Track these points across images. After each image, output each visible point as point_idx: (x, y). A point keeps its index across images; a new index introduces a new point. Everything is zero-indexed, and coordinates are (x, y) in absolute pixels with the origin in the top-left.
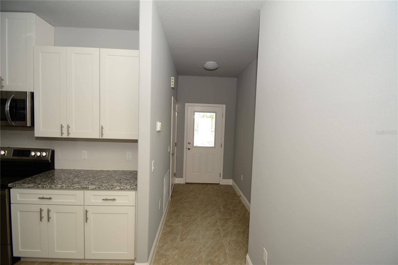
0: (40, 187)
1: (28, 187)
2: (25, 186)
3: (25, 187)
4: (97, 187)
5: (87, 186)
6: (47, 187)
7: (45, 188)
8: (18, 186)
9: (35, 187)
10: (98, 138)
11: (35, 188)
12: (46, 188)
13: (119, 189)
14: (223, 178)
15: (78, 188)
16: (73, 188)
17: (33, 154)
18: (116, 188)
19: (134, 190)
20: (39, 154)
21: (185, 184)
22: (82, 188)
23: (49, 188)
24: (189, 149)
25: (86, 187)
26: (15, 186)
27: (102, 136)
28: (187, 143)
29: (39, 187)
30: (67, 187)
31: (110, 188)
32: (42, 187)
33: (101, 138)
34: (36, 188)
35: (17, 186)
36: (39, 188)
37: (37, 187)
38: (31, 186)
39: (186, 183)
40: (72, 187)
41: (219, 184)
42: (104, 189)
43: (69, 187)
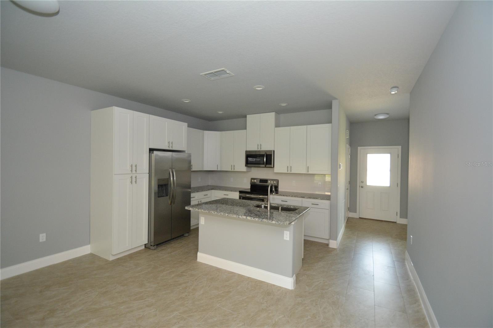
4: (308, 197)
10: (305, 173)
11: (280, 196)
13: (320, 199)
14: (400, 217)
16: (297, 197)
17: (269, 182)
19: (328, 200)
20: (272, 182)
21: (356, 219)
22: (301, 197)
24: (362, 187)
25: (304, 197)
27: (308, 172)
28: (360, 182)
33: (307, 173)
36: (282, 196)
39: (360, 218)
41: (396, 222)
42: (312, 199)
43: (295, 197)
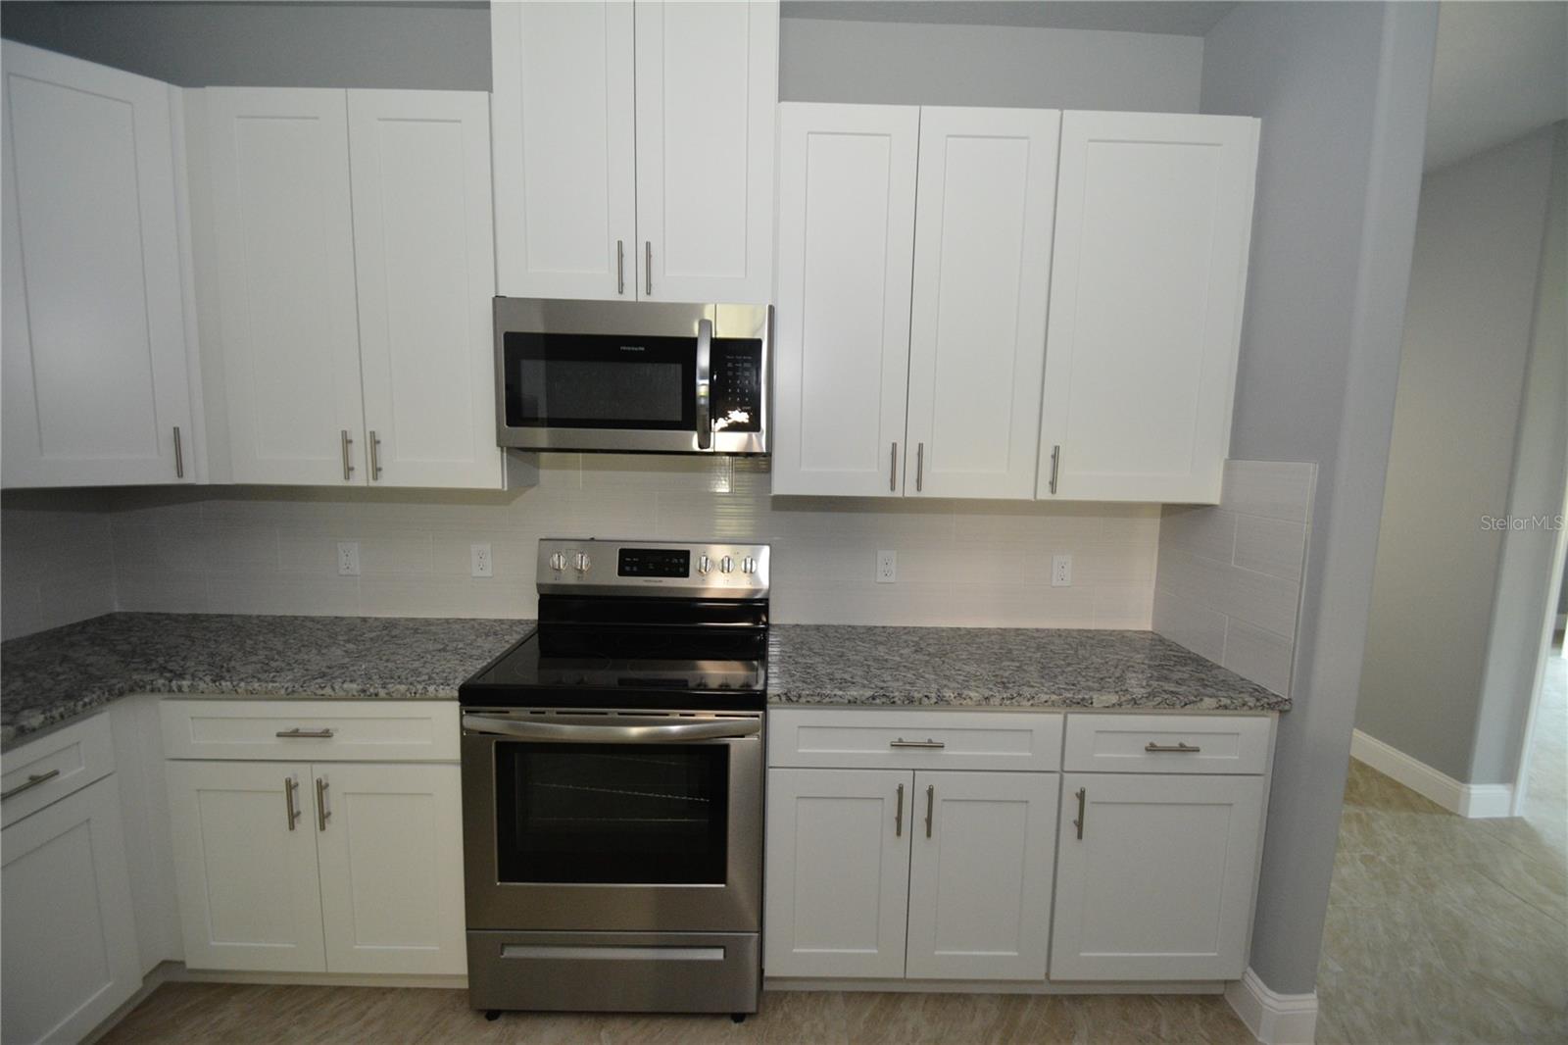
0: (899, 702)
1: (849, 702)
2: (838, 699)
3: (838, 703)
4: (1123, 699)
5: (1087, 697)
6: (926, 699)
7: (917, 703)
8: (809, 699)
9: (878, 701)
11: (876, 705)
12: (920, 703)
13: (1215, 705)
15: (1050, 703)
16: (1031, 702)
18: (1203, 703)
19: (1272, 709)
22: (1065, 702)
23: (936, 703)
25: (1083, 699)
26: (795, 699)
29: (896, 699)
30: (1008, 699)
31: (1178, 702)
32: (906, 702)
34: (883, 703)
35: (803, 700)
36: (894, 702)
37: (884, 700)
38: (864, 698)
40: (1029, 700)
42: (1154, 707)
43: (1014, 701)
